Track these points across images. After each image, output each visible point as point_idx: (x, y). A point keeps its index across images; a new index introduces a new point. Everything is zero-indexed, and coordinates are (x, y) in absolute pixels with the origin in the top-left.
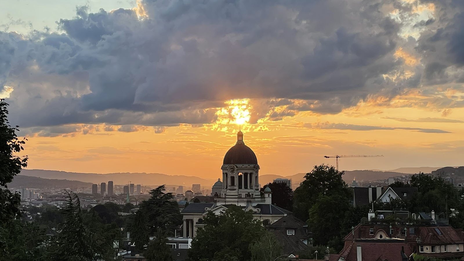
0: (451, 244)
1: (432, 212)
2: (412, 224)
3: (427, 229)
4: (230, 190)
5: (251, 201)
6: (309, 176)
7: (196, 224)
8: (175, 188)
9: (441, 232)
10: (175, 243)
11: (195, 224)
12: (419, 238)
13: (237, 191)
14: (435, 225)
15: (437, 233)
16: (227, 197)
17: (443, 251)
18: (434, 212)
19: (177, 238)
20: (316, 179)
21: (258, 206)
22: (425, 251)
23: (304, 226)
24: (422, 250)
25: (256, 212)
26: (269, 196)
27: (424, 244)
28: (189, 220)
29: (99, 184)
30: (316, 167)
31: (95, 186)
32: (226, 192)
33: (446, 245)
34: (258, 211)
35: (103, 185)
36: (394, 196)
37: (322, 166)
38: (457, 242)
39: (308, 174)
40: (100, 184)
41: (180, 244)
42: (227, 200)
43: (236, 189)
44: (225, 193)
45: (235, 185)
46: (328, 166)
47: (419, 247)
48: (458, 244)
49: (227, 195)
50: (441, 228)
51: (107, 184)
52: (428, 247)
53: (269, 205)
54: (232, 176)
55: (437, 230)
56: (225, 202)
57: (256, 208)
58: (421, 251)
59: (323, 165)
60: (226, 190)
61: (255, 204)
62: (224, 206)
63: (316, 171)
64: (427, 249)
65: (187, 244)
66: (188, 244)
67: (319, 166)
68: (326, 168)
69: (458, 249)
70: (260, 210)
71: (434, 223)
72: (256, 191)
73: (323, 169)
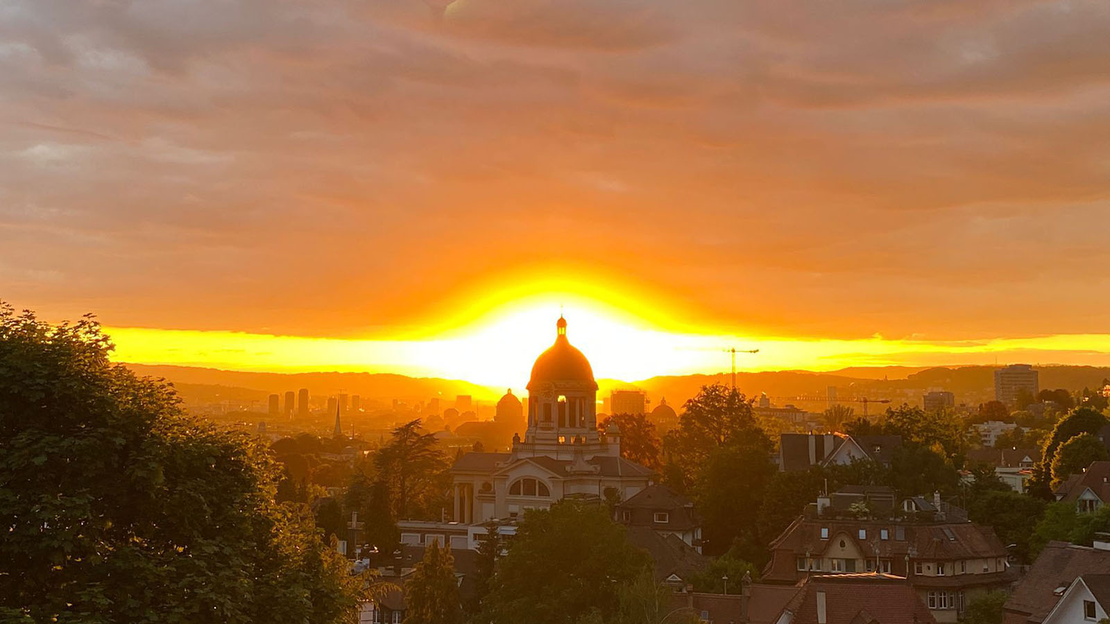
0: (973, 558)
1: (935, 495)
2: (899, 520)
3: (929, 529)
4: (543, 430)
5: (582, 451)
6: (691, 404)
7: (479, 492)
8: (423, 402)
9: (953, 534)
10: (442, 533)
11: (476, 494)
12: (914, 547)
13: (555, 431)
14: (942, 523)
15: (947, 537)
16: (536, 442)
17: (958, 572)
18: (939, 495)
19: (445, 524)
20: (705, 410)
21: (595, 461)
22: (925, 572)
23: (685, 506)
24: (920, 570)
25: (592, 472)
26: (615, 441)
27: (923, 559)
28: (465, 484)
29: (281, 394)
30: (705, 389)
31: (274, 399)
32: (535, 433)
33: (963, 560)
34: (596, 469)
35: (290, 396)
36: (859, 454)
37: (717, 386)
38: (984, 555)
39: (690, 401)
40: (284, 394)
41: (453, 536)
42: (537, 447)
43: (553, 428)
44: (534, 435)
45: (552, 420)
46: (727, 386)
47: (914, 564)
48: (986, 558)
49: (537, 439)
50: (953, 527)
51: (297, 393)
52: (931, 565)
53: (616, 458)
54: (547, 402)
55: (947, 532)
56: (534, 451)
57: (591, 465)
58: (918, 572)
59: (718, 384)
60: (535, 428)
61: (589, 457)
62: (534, 461)
63: (704, 396)
64: (929, 568)
65: (466, 537)
66: (467, 535)
67: (711, 385)
68: (724, 391)
69: (986, 567)
70: (599, 468)
71: (940, 519)
72: (591, 432)
73: (717, 392)
